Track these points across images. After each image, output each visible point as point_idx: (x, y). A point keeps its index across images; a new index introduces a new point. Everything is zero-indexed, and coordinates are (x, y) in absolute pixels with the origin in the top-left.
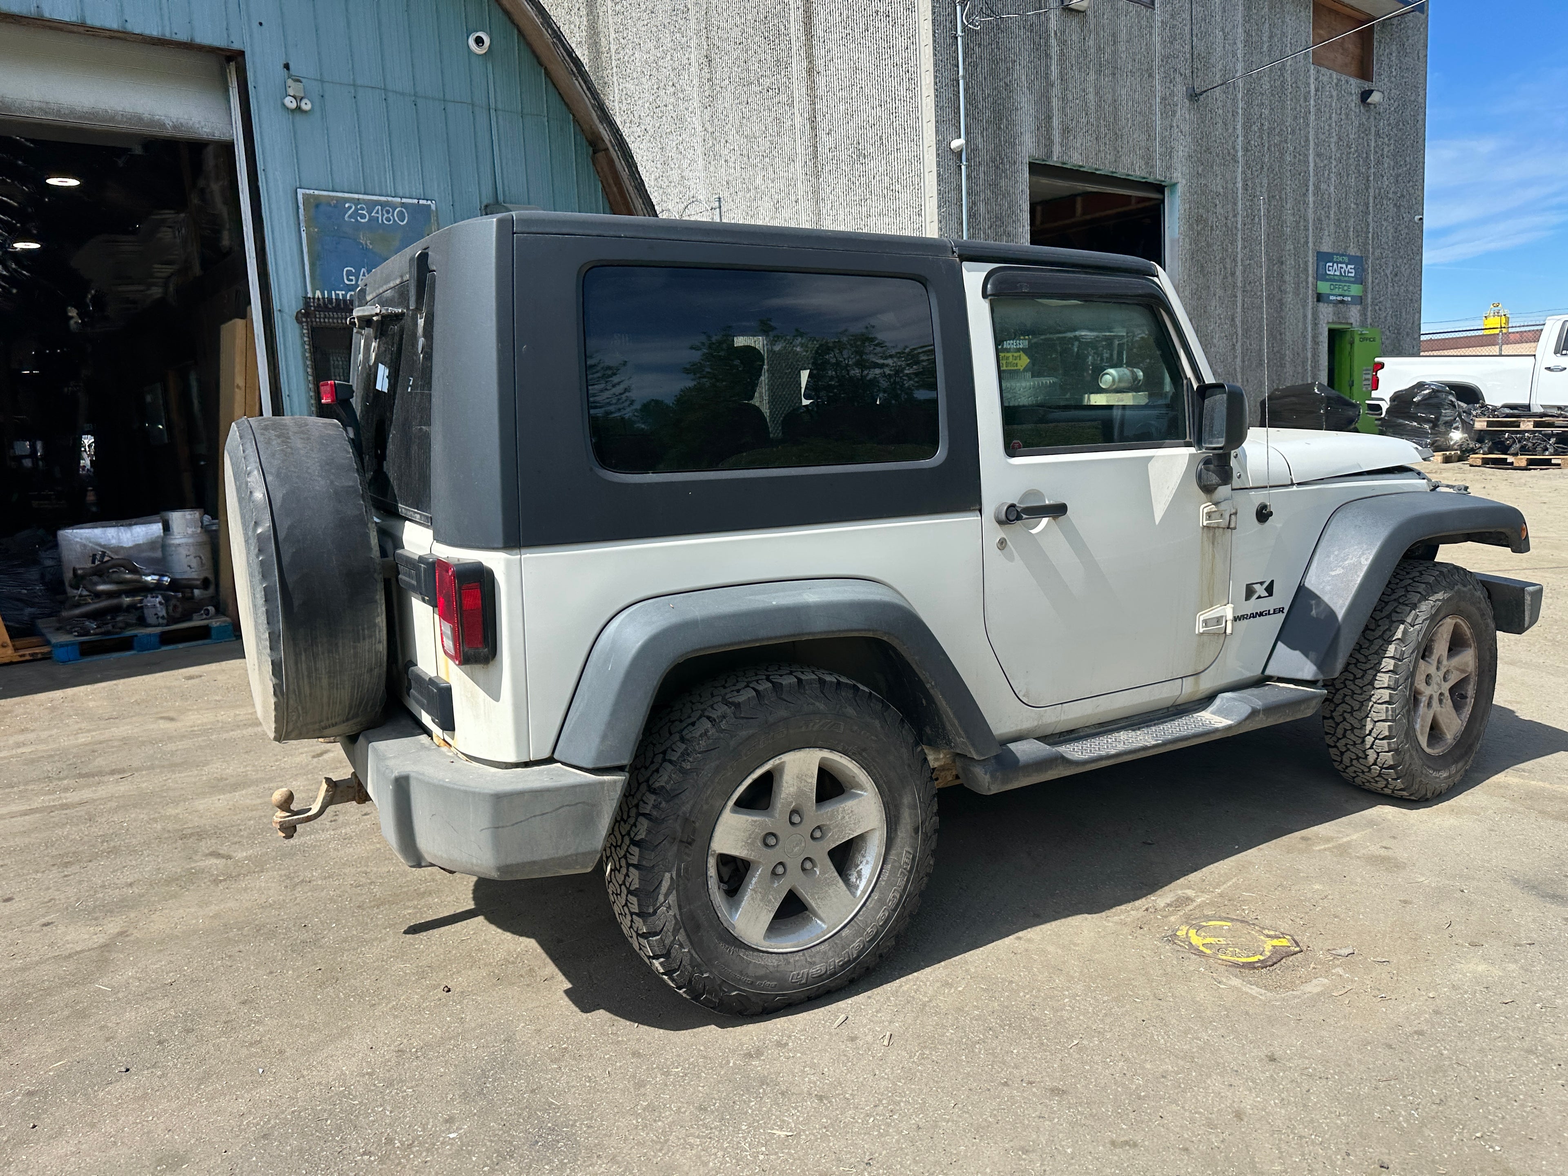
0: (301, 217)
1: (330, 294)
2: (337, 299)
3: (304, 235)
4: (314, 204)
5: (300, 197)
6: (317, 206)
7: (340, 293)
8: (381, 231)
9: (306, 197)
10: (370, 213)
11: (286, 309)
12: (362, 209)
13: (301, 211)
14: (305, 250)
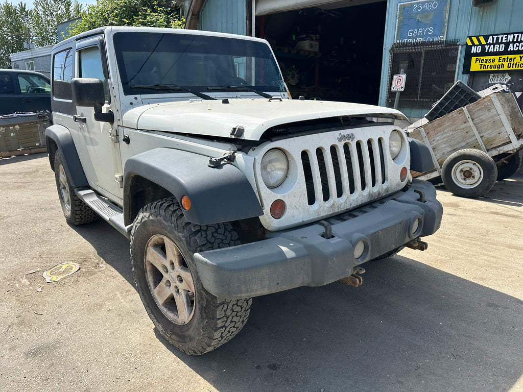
0: (398, 14)
1: (402, 41)
2: (404, 43)
3: (397, 20)
4: (403, 8)
5: (399, 7)
6: (404, 9)
7: (405, 40)
8: (426, 13)
9: (401, 6)
10: (422, 7)
11: (387, 48)
12: (420, 6)
13: (398, 11)
14: (397, 26)
